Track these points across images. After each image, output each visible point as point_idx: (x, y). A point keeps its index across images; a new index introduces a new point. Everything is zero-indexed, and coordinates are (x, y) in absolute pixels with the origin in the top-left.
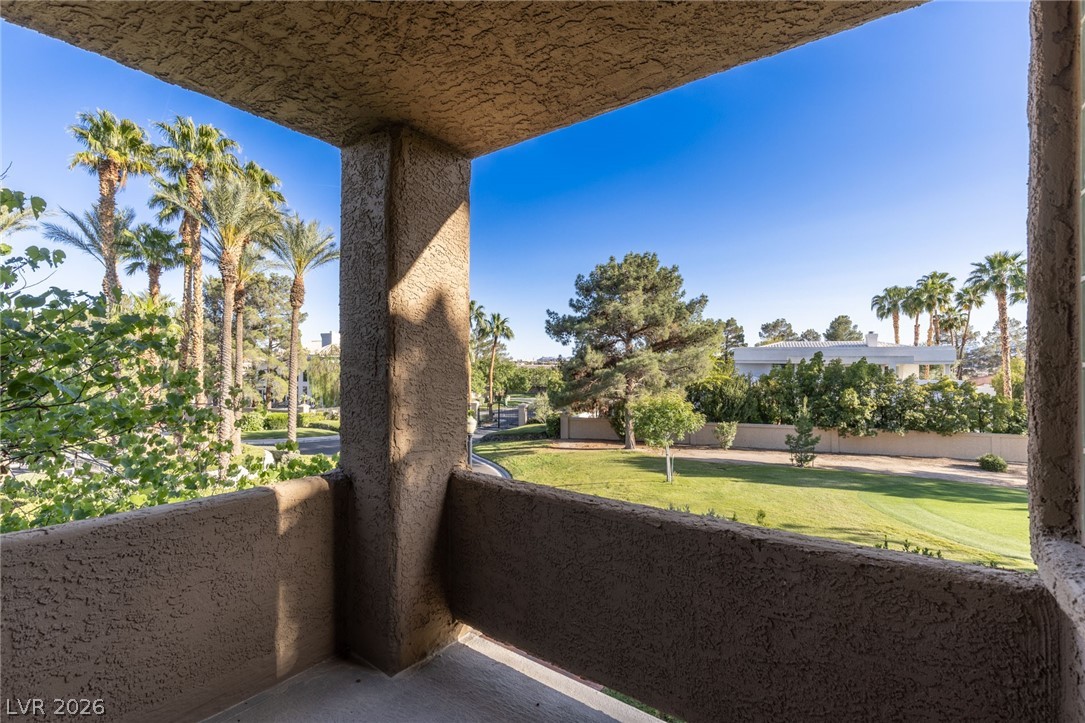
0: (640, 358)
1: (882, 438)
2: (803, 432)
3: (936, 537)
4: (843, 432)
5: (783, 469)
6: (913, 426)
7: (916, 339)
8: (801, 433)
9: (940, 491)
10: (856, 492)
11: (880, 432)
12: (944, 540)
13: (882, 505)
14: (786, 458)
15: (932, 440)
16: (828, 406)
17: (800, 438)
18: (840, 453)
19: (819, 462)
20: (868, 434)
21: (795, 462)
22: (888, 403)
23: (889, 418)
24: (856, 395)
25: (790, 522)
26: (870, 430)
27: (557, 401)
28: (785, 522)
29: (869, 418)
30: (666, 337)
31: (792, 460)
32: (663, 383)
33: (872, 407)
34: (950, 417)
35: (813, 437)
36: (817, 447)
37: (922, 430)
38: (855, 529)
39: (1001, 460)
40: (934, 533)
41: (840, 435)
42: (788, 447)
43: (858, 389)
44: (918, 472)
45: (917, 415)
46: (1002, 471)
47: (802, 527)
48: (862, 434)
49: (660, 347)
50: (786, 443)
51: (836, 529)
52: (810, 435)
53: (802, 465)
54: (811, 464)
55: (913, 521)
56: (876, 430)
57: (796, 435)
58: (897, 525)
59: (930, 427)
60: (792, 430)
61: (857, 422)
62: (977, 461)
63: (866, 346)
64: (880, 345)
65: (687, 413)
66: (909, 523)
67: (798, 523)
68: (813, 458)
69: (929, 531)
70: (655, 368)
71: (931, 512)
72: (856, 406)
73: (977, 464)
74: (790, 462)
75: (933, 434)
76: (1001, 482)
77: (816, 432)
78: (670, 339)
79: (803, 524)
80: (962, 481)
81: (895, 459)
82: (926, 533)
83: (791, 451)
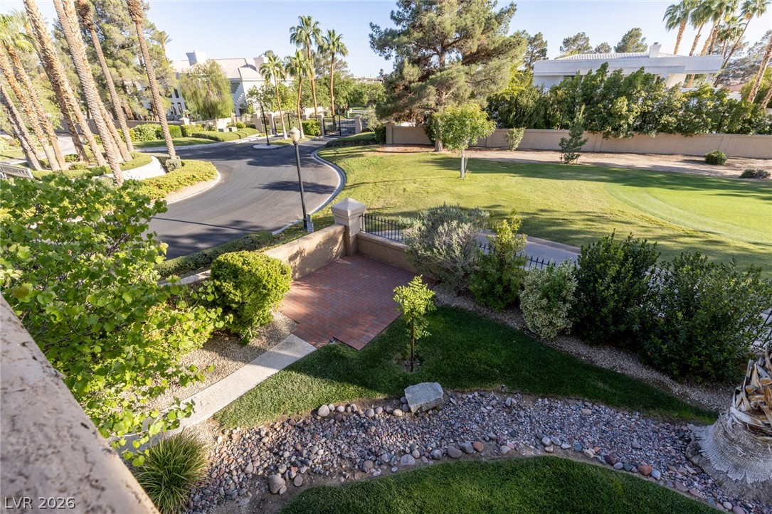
0: (449, 71)
1: (637, 140)
2: (575, 136)
3: (653, 218)
4: (606, 135)
5: (552, 165)
6: (665, 129)
7: (693, 49)
8: (573, 136)
9: (667, 181)
10: (603, 184)
11: (636, 134)
12: (659, 220)
13: (620, 194)
14: (556, 157)
15: (676, 140)
16: (601, 113)
17: (571, 140)
18: (600, 152)
19: (584, 159)
20: (627, 136)
21: (563, 160)
22: (650, 109)
23: (647, 122)
24: (626, 103)
25: (546, 208)
26: (629, 133)
27: (382, 113)
28: (543, 208)
29: (631, 123)
30: (474, 50)
31: (561, 158)
32: (468, 94)
33: (637, 113)
34: (697, 120)
35: (582, 140)
36: (583, 147)
37: (671, 132)
38: (594, 213)
39: (724, 156)
40: (654, 214)
41: (604, 137)
42: (560, 148)
43: (629, 97)
44: (655, 166)
45: (670, 119)
46: (721, 164)
47: (554, 211)
48: (622, 136)
49: (469, 60)
50: (560, 145)
51: (580, 212)
52: (580, 138)
53: (568, 162)
54: (575, 161)
55: (640, 205)
56: (633, 132)
57: (568, 138)
58: (628, 210)
59: (679, 129)
60: (566, 134)
61: (620, 126)
62: (705, 156)
63: (648, 57)
64: (659, 56)
65: (482, 121)
66: (637, 207)
67: (552, 208)
68: (578, 156)
69: (650, 213)
70: (462, 80)
71: (656, 198)
72: (623, 113)
73: (703, 159)
74: (559, 160)
75: (678, 135)
76: (717, 172)
77: (585, 135)
78: (478, 52)
79: (556, 209)
80: (687, 172)
81: (641, 156)
82: (648, 215)
83: (562, 151)
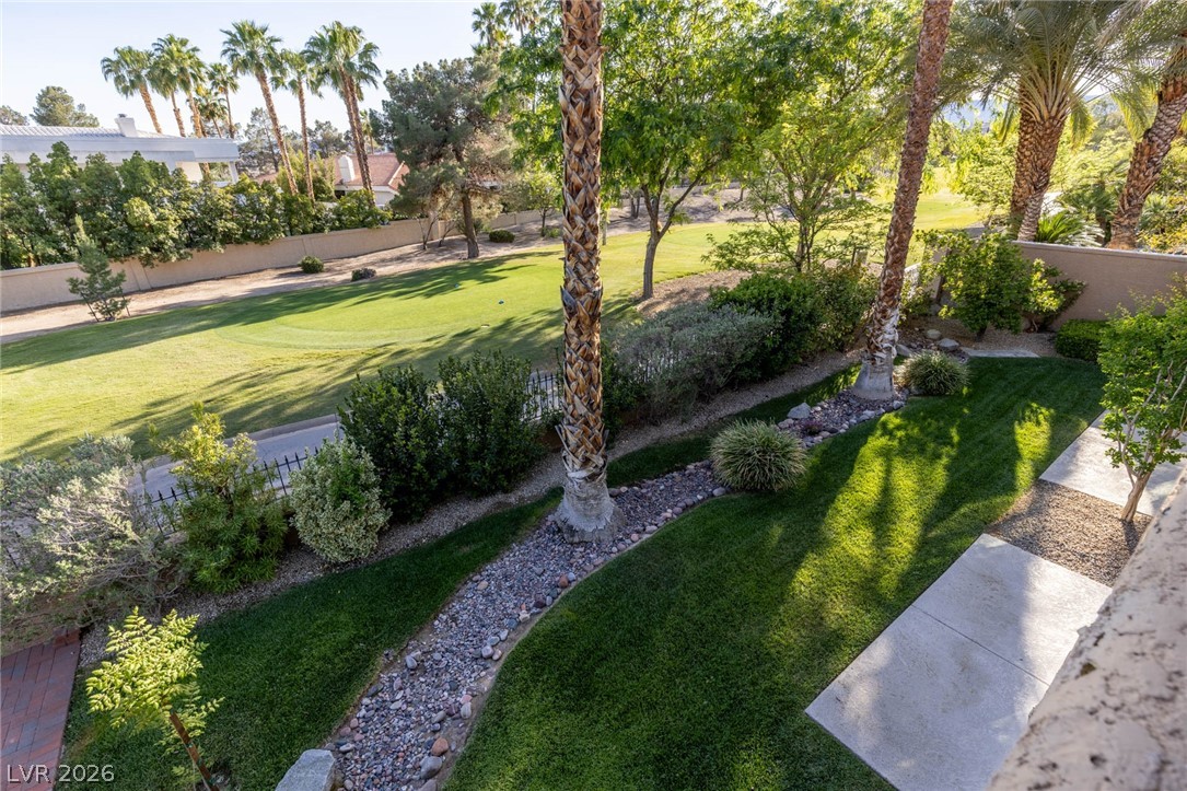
1: (198, 260)
2: (96, 271)
3: (321, 352)
4: (147, 261)
5: (88, 330)
6: (227, 238)
7: (181, 128)
8: (93, 272)
9: (291, 304)
10: (212, 331)
11: (194, 251)
12: (328, 351)
13: (250, 337)
14: (81, 314)
15: (250, 252)
16: (111, 227)
17: (92, 282)
18: (153, 289)
19: (138, 305)
20: (181, 258)
21: (99, 315)
22: (192, 213)
23: (201, 232)
24: (147, 207)
25: (157, 398)
26: (182, 252)
28: (151, 400)
29: (176, 236)
31: (94, 314)
33: (175, 220)
34: (262, 223)
35: (114, 274)
36: (125, 286)
37: (238, 242)
38: (242, 374)
39: (318, 261)
40: (316, 348)
41: (144, 266)
42: (78, 297)
43: (145, 197)
44: (254, 290)
45: (229, 225)
46: (321, 271)
47: (178, 397)
48: (174, 259)
50: (72, 291)
51: (221, 382)
52: (108, 273)
53: (111, 318)
54: (124, 312)
55: (291, 343)
56: (188, 250)
57: (83, 276)
58: (282, 353)
59: (246, 238)
60: (75, 270)
61: (162, 243)
62: (299, 266)
63: (122, 135)
64: (141, 136)
66: (290, 346)
67: (169, 394)
68: (124, 304)
69: (311, 347)
71: (299, 328)
72: (155, 223)
73: (299, 269)
74: (91, 318)
75: (251, 245)
76: (326, 281)
77: (115, 268)
79: (178, 393)
80: (298, 289)
81: (222, 281)
82: (311, 351)
83: (86, 301)
